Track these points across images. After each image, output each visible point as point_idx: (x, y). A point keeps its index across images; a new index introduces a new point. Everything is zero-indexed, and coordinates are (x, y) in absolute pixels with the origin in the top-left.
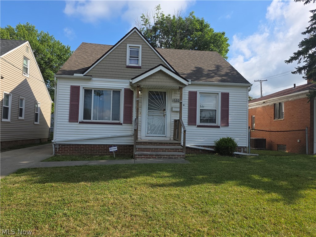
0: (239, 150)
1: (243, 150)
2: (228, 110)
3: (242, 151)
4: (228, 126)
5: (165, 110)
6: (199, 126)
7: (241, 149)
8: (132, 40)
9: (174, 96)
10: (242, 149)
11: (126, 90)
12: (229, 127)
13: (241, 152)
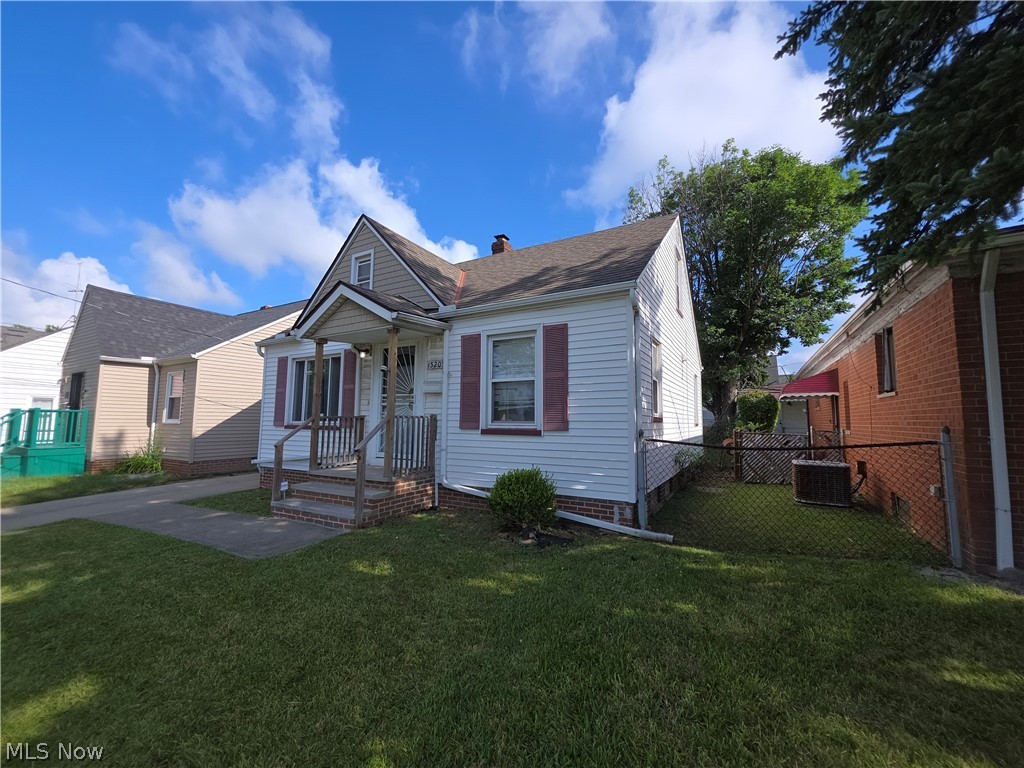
0: (605, 512)
1: (621, 514)
2: (565, 378)
3: (616, 517)
4: (566, 428)
5: (412, 391)
6: (485, 432)
7: (612, 508)
8: (361, 243)
9: (432, 353)
10: (616, 509)
11: (347, 352)
12: (571, 432)
13: (611, 519)
